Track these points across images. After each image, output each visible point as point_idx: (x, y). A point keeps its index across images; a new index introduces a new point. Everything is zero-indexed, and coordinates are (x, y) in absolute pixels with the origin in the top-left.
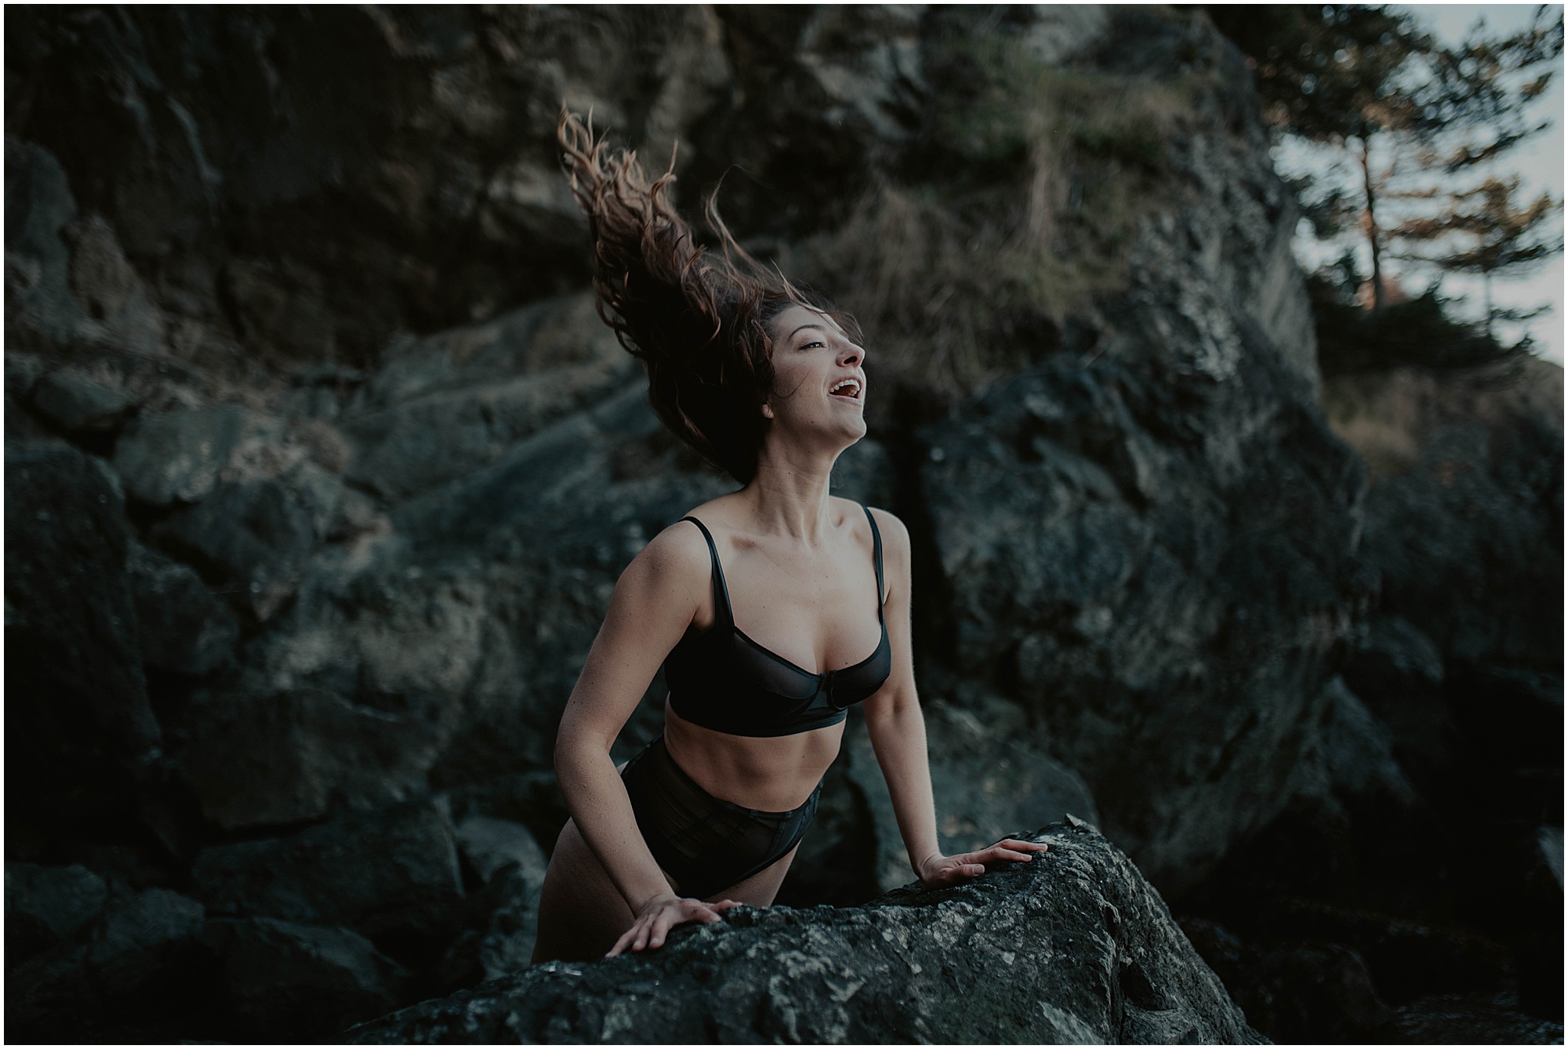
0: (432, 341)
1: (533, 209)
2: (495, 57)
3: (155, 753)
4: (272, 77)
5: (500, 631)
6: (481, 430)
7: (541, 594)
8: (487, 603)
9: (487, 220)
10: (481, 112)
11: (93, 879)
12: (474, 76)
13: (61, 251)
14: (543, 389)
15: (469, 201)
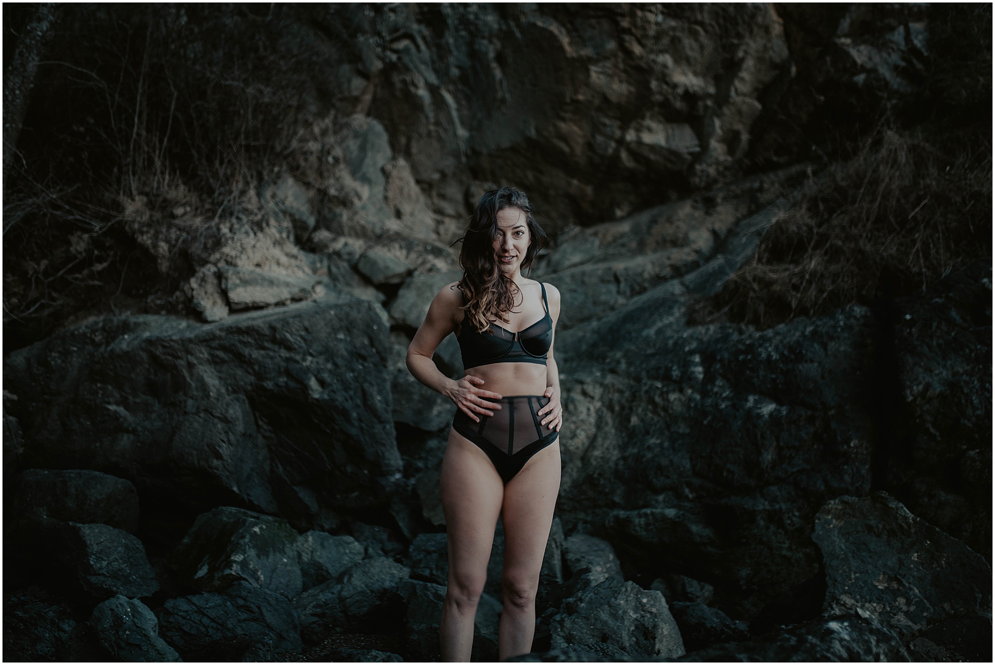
0: (590, 231)
1: (653, 148)
2: (629, 53)
3: (398, 476)
4: (498, 73)
5: (609, 417)
6: (613, 288)
7: (634, 396)
8: (601, 399)
9: (624, 155)
10: (619, 89)
11: (357, 546)
12: (616, 66)
13: (381, 179)
14: (653, 263)
15: (613, 144)
